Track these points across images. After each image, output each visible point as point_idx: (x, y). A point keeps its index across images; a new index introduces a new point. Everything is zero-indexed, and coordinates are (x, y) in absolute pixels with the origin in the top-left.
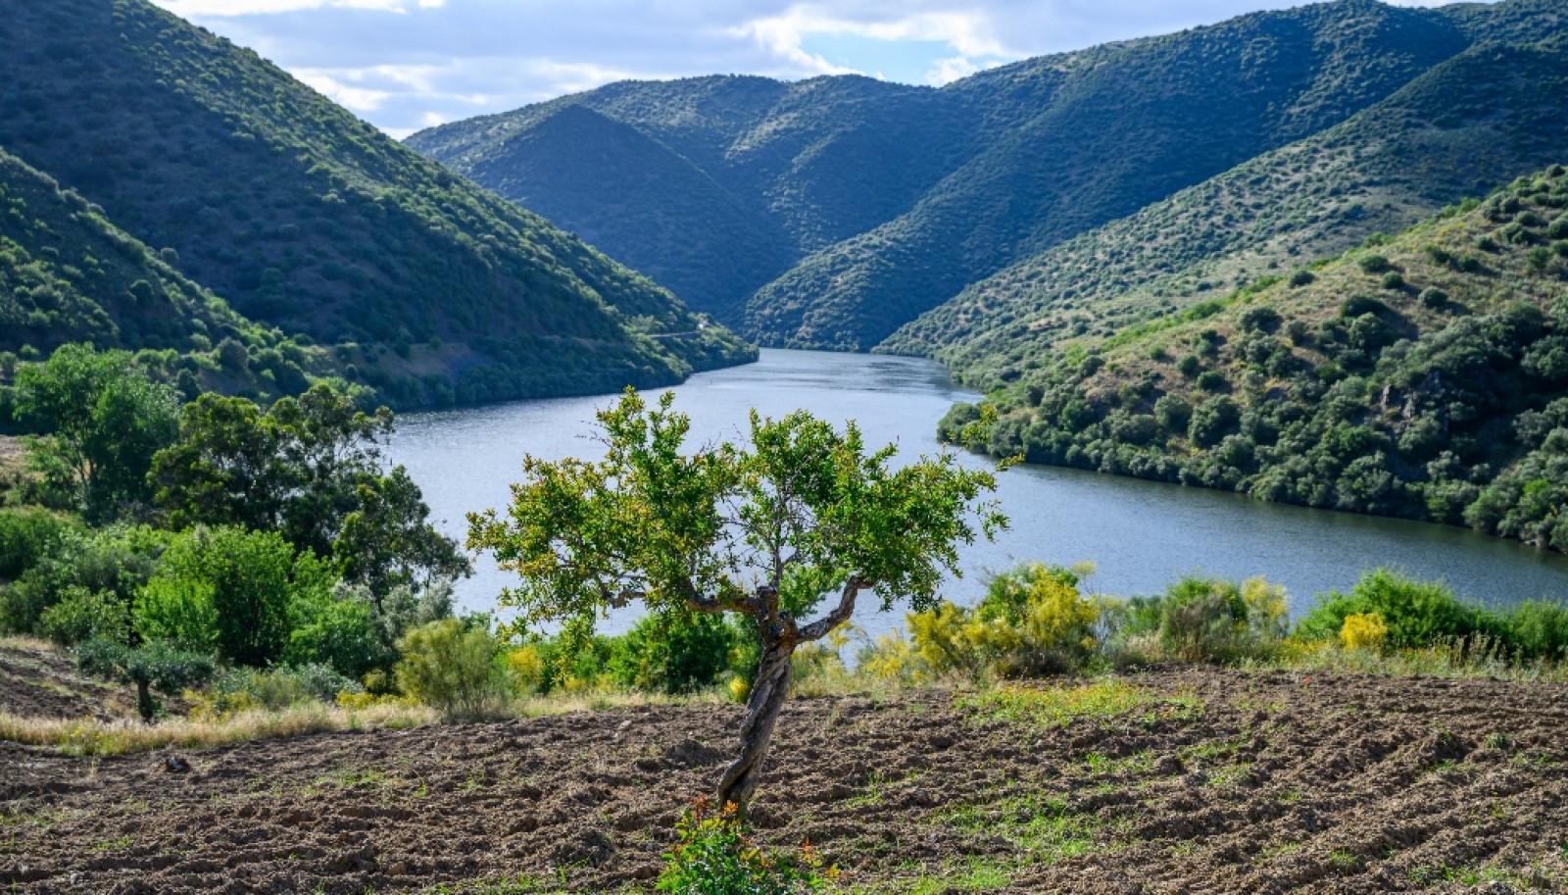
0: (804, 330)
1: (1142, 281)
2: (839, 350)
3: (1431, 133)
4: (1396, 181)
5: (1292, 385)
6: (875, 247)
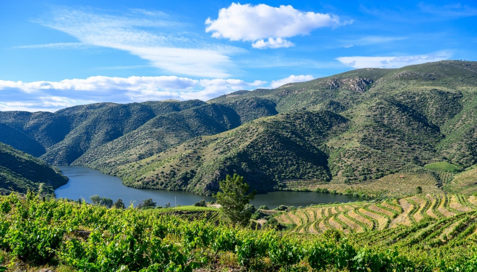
0: (55, 162)
3: (154, 129)
5: (168, 179)
6: (65, 146)
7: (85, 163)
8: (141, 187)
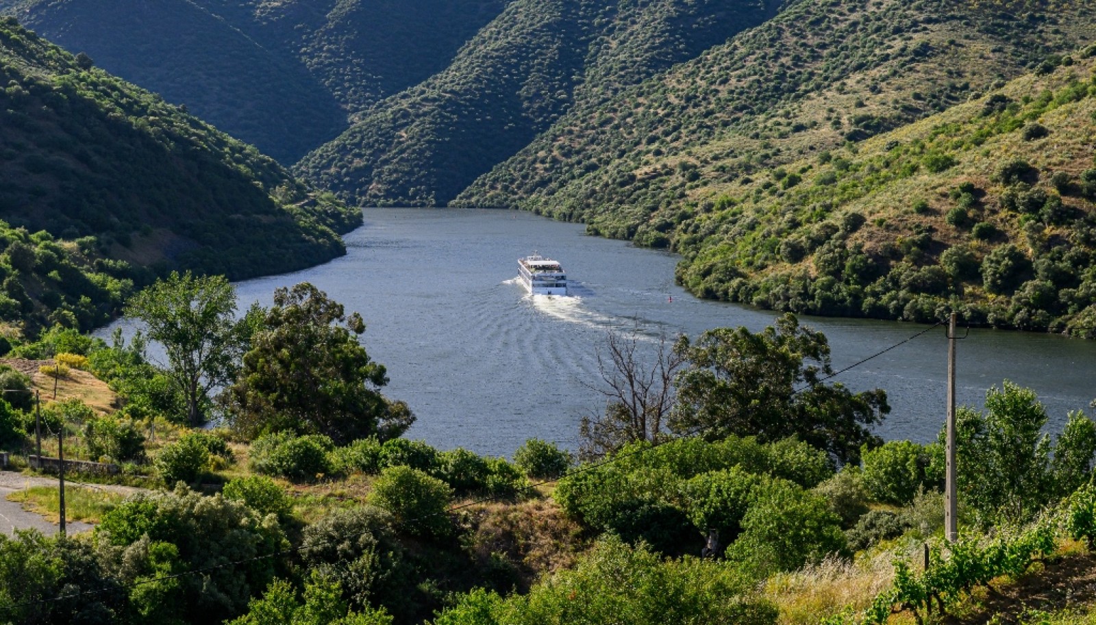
0: (374, 188)
1: (725, 124)
2: (415, 206)
4: (953, 17)
5: (1071, 232)
6: (434, 100)
7: (531, 191)
8: (818, 303)
